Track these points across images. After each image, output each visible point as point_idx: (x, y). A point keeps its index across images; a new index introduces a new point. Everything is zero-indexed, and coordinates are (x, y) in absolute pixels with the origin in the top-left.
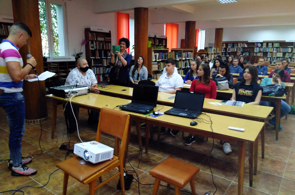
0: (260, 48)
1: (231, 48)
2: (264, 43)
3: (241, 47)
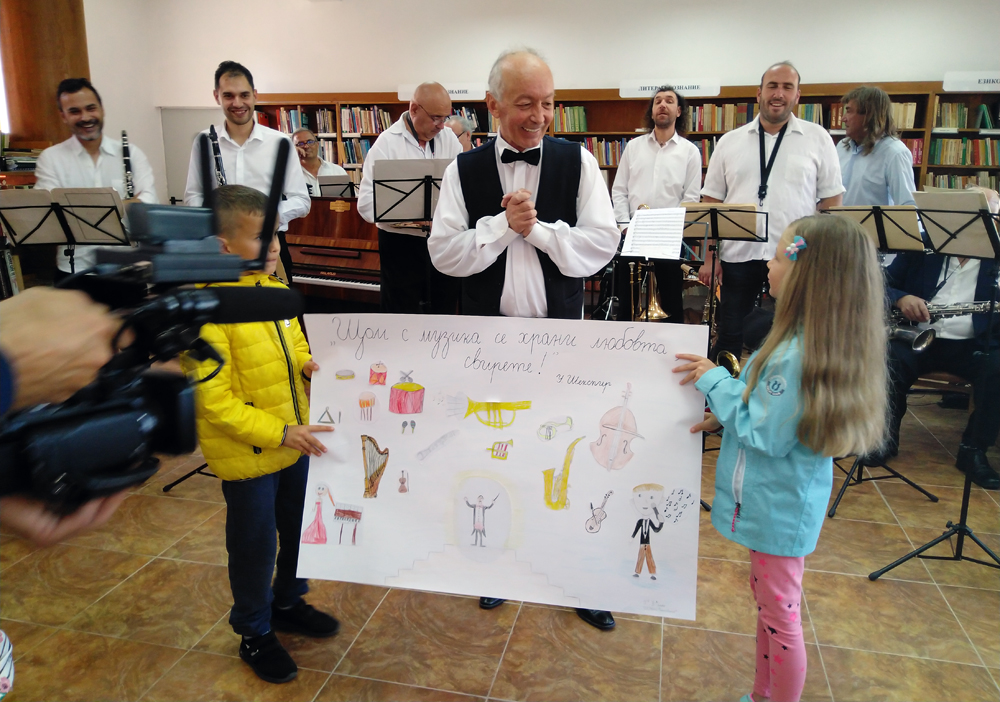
3: (358, 135)
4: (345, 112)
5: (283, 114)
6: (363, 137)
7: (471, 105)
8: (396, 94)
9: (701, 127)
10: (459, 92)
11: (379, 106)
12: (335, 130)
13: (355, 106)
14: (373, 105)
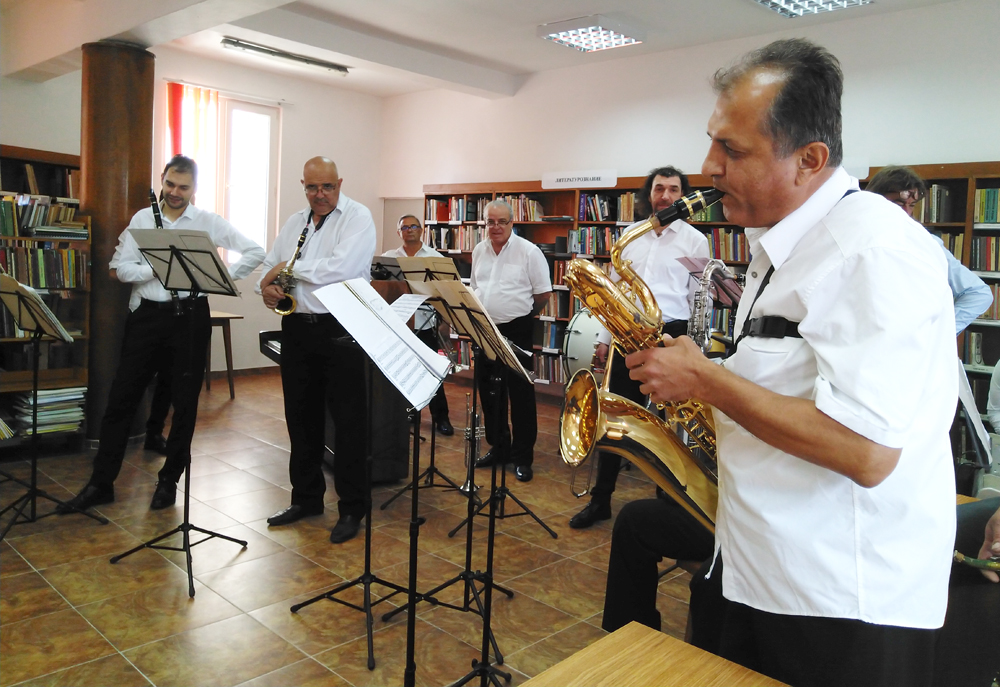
0: (601, 227)
1: (464, 225)
2: (624, 191)
5: (453, 204)
7: (603, 193)
8: (540, 182)
10: (593, 179)
11: (527, 194)
13: (507, 194)
14: (520, 194)
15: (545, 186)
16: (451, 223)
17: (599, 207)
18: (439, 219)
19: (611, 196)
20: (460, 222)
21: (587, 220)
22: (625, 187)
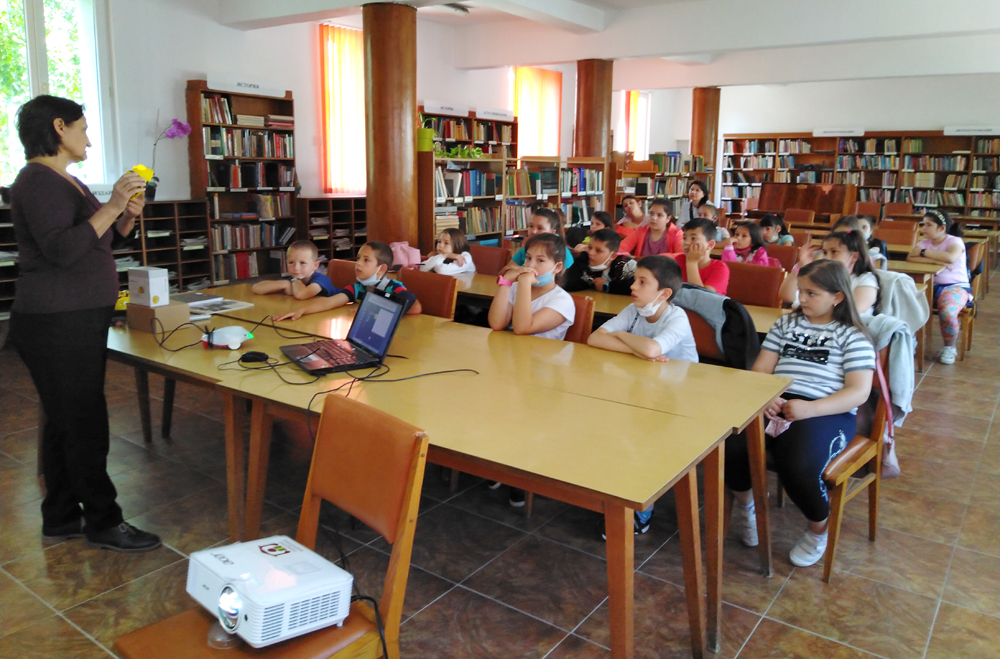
0: (854, 156)
1: (756, 156)
2: (869, 138)
3: (788, 154)
4: (782, 143)
5: (747, 144)
6: (791, 155)
7: (855, 139)
8: (812, 133)
9: (992, 151)
10: (850, 132)
11: (802, 139)
12: (775, 151)
13: (788, 139)
14: (797, 139)
15: (815, 135)
16: (745, 154)
17: (851, 147)
18: (735, 151)
19: (860, 141)
20: (752, 154)
21: (845, 152)
22: (869, 135)
